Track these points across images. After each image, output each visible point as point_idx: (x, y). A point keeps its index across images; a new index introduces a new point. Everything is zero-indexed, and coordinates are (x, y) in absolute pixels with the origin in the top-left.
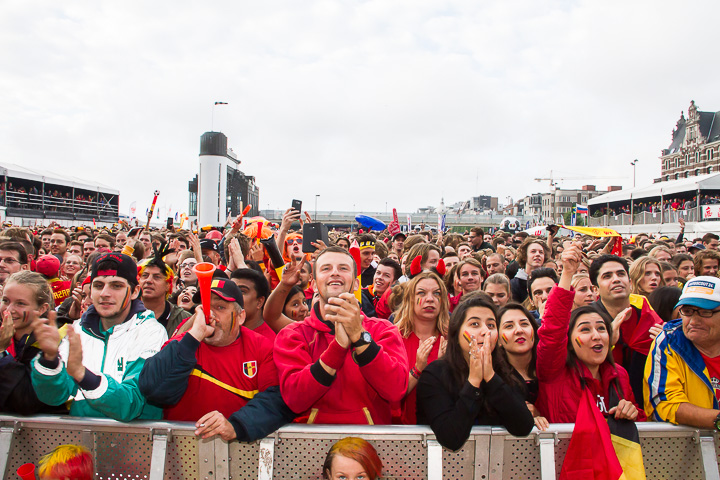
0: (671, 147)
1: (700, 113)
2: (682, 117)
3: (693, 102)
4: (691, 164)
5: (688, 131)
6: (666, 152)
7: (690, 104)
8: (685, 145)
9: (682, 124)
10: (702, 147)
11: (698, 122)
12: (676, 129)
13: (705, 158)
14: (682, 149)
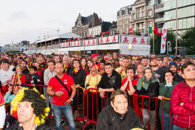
0: (75, 27)
1: (82, 17)
5: (78, 22)
7: (79, 14)
8: (78, 26)
10: (82, 27)
11: (81, 20)
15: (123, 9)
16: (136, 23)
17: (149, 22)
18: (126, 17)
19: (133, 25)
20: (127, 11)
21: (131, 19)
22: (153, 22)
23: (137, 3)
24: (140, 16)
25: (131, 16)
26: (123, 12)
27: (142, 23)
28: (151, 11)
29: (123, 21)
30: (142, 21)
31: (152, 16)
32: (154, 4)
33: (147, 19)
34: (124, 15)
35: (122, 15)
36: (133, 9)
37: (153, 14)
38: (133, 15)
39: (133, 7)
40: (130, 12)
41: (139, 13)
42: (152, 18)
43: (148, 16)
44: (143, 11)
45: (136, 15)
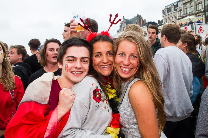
0: (119, 30)
1: (126, 20)
2: (122, 21)
5: (123, 25)
7: (123, 17)
8: (122, 29)
11: (125, 22)
12: (120, 25)
15: (169, 7)
18: (172, 15)
20: (173, 9)
21: (178, 15)
22: (204, 16)
24: (188, 12)
25: (178, 13)
26: (169, 10)
28: (200, 5)
29: (169, 19)
34: (170, 13)
35: (168, 13)
36: (179, 6)
37: (203, 7)
38: (180, 11)
39: (179, 3)
40: (176, 8)
41: (186, 9)
42: (202, 12)
43: (197, 11)
44: (191, 6)
45: (184, 11)
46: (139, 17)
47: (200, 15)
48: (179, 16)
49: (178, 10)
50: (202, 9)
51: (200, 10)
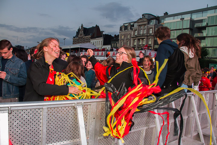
0: (76, 36)
1: (84, 28)
2: (79, 28)
3: (82, 24)
4: (81, 42)
5: (80, 32)
6: (74, 37)
9: (79, 30)
10: (84, 37)
11: (83, 30)
12: (77, 31)
13: (84, 40)
14: (78, 37)
15: (126, 25)
16: (137, 38)
17: (150, 38)
18: (128, 33)
19: (135, 40)
20: (129, 27)
22: (153, 39)
23: (140, 21)
24: (141, 33)
25: (133, 32)
26: (126, 28)
27: (143, 39)
28: (151, 29)
29: (125, 35)
30: (143, 37)
31: (152, 34)
32: (154, 23)
33: (147, 36)
34: (126, 31)
35: (125, 30)
36: (135, 26)
37: (153, 32)
38: (135, 31)
39: (135, 24)
40: (132, 28)
41: (140, 30)
42: (152, 36)
43: (148, 33)
44: (144, 28)
45: (138, 31)
46: (97, 27)
47: (151, 38)
48: (133, 35)
49: (133, 29)
50: (152, 33)
51: (151, 34)
